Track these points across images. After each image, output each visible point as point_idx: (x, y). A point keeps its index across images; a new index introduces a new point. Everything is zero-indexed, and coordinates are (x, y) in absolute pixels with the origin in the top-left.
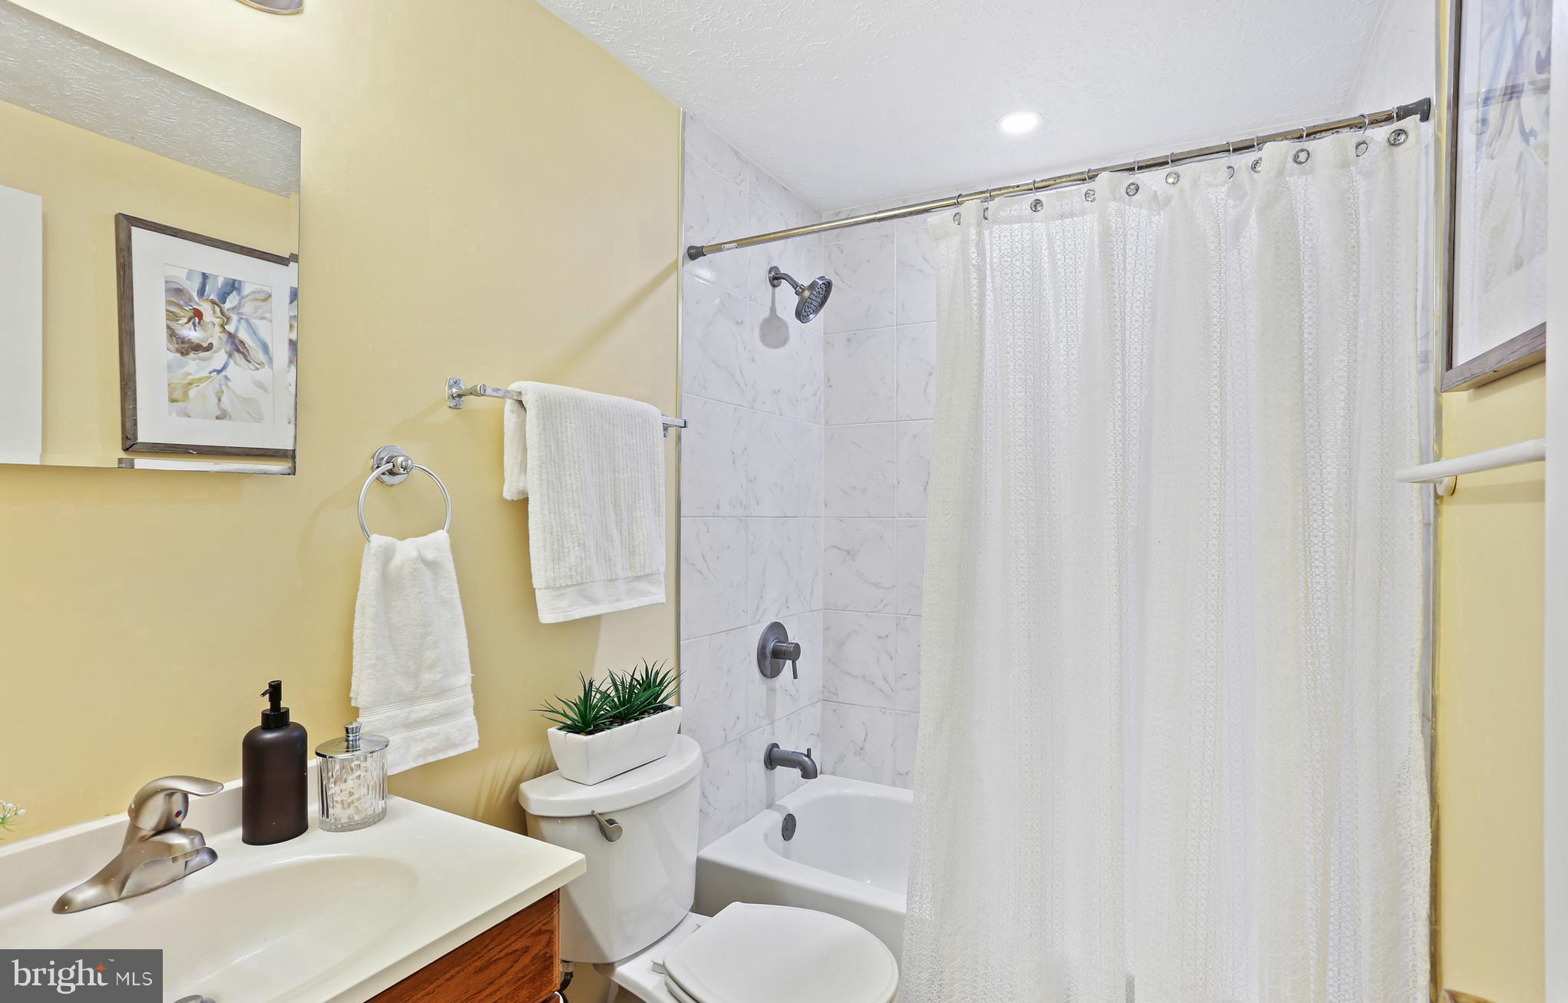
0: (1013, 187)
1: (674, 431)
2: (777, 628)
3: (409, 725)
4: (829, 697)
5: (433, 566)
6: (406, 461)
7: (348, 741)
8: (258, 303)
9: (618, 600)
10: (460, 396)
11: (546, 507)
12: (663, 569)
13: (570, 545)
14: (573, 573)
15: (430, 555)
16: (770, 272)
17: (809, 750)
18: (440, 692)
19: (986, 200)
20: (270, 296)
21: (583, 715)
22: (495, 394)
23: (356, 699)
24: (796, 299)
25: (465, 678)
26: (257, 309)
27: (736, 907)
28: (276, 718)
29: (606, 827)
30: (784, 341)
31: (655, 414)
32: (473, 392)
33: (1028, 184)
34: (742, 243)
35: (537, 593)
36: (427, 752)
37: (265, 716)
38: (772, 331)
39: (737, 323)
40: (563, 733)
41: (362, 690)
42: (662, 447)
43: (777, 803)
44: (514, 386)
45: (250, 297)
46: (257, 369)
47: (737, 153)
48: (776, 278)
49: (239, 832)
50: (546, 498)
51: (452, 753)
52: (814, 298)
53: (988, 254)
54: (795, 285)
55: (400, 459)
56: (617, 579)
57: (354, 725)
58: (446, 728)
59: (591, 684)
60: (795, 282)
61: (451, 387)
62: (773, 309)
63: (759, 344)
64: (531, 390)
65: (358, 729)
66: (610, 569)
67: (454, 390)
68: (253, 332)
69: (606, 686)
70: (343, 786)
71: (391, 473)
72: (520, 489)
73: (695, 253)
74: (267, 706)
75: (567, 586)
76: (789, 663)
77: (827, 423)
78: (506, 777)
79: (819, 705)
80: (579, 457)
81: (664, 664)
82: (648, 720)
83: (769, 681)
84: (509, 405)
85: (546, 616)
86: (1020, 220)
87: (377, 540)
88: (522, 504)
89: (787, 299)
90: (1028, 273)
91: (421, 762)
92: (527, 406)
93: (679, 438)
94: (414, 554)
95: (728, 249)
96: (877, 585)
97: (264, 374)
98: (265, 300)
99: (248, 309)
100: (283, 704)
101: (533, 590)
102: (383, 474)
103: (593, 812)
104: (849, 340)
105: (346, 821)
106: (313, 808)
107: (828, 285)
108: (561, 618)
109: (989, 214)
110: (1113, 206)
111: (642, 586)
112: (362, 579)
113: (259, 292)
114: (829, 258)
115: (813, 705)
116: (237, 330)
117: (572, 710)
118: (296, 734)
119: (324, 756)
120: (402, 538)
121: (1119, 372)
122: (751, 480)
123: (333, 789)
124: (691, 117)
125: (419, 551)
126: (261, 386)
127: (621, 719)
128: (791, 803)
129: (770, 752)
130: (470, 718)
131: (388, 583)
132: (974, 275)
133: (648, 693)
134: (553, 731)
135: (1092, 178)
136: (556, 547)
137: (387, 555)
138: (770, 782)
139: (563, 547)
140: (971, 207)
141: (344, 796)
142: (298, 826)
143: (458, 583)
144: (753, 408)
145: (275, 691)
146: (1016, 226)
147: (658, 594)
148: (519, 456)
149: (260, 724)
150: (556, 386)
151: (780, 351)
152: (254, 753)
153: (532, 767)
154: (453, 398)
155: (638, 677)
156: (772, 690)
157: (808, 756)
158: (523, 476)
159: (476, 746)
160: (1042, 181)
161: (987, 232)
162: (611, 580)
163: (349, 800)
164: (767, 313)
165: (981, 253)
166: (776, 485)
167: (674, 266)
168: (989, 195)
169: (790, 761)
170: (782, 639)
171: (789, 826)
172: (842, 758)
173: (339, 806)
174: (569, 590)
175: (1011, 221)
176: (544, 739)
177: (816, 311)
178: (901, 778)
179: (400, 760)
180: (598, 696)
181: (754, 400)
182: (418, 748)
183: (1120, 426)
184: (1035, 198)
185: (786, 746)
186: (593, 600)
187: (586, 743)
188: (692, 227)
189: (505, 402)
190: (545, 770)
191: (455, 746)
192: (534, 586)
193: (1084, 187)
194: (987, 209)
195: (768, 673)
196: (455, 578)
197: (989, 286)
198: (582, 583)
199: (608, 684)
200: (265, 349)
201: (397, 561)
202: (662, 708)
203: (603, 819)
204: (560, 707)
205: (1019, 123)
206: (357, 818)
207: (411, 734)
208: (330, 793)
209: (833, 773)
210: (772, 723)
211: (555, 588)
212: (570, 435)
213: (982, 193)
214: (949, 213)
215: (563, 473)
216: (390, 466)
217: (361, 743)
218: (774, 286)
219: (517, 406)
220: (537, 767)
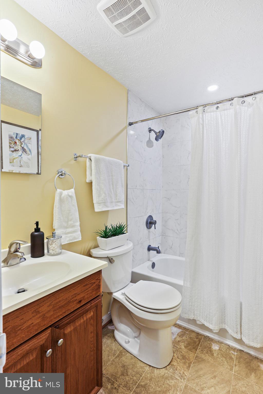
0: (211, 103)
1: (126, 167)
2: (150, 217)
3: (66, 234)
4: (163, 235)
5: (71, 197)
6: (65, 172)
7: (53, 236)
8: (28, 140)
9: (113, 207)
10: (76, 157)
11: (96, 184)
12: (124, 200)
13: (102, 193)
14: (103, 200)
15: (70, 194)
16: (149, 129)
17: (158, 247)
18: (73, 226)
19: (204, 107)
20: (31, 138)
21: (105, 234)
22: (85, 157)
23: (54, 227)
24: (155, 135)
25: (78, 223)
26: (28, 141)
27: (141, 281)
28: (37, 230)
29: (110, 260)
30: (152, 146)
31: (122, 163)
32: (80, 156)
33: (215, 102)
34: (142, 121)
35: (94, 204)
36: (70, 240)
37: (35, 229)
38: (149, 143)
39: (141, 141)
40: (100, 238)
41: (56, 225)
42: (123, 171)
43: (151, 260)
44: (89, 155)
45: (27, 139)
46: (28, 155)
47: (141, 99)
48: (150, 130)
49: (30, 255)
50: (96, 182)
51: (75, 241)
52: (160, 135)
53: (205, 121)
54: (155, 132)
55: (63, 172)
56: (113, 202)
57: (54, 232)
58: (74, 235)
59: (107, 227)
60: (155, 131)
61: (74, 155)
62: (150, 138)
63: (146, 146)
64: (93, 156)
65: (55, 233)
66: (111, 199)
67: (75, 156)
68: (27, 147)
69: (110, 227)
70: (52, 246)
71: (62, 175)
72: (91, 180)
73: (131, 124)
74: (36, 227)
75: (101, 203)
76: (153, 225)
77: (163, 167)
78: (87, 248)
79: (161, 236)
80: (104, 172)
81: (124, 223)
82: (120, 236)
83: (149, 230)
84: (88, 160)
85: (97, 210)
86: (213, 112)
87: (59, 191)
88: (91, 183)
89: (153, 135)
90: (215, 125)
91: (69, 242)
92: (92, 160)
93: (127, 169)
94: (67, 194)
95: (139, 123)
96: (175, 207)
97: (30, 156)
98: (30, 139)
99: (26, 141)
100: (39, 227)
101: (93, 204)
102: (60, 175)
103: (108, 256)
104: (168, 146)
105: (53, 254)
106: (46, 251)
107: (163, 132)
108: (100, 210)
109: (205, 111)
110: (238, 106)
111: (119, 204)
112: (55, 200)
113: (29, 137)
114: (163, 125)
115: (159, 236)
116: (24, 146)
117: (103, 233)
118: (42, 233)
119: (48, 239)
120: (64, 190)
121: (239, 149)
122: (144, 180)
123: (50, 246)
124: (130, 91)
125: (68, 193)
126: (29, 159)
127: (114, 235)
128: (154, 260)
129: (149, 247)
130: (79, 233)
131: (61, 200)
132: (201, 126)
133: (120, 230)
134: (98, 238)
135: (232, 100)
136: (99, 193)
137: (61, 194)
138: (149, 254)
139: (100, 194)
140: (200, 109)
141: (52, 248)
142: (42, 255)
143: (77, 201)
144: (145, 162)
145: (37, 223)
146: (212, 113)
147: (123, 206)
148: (90, 172)
149: (34, 231)
150: (98, 155)
151: (151, 149)
152: (33, 237)
153: (93, 247)
154: (75, 158)
155: (118, 226)
156: (149, 232)
157: (158, 248)
158: (91, 177)
159: (81, 239)
160: (219, 101)
161: (204, 115)
162: (112, 202)
163: (54, 249)
164: (148, 139)
165: (203, 121)
166: (150, 182)
167: (125, 128)
168: (205, 106)
169: (154, 249)
170: (152, 219)
171: (153, 265)
172: (166, 249)
173: (51, 250)
174: (102, 204)
175: (211, 112)
176: (96, 240)
177: (160, 138)
178: (181, 255)
179: (65, 241)
180: (108, 230)
181: (145, 161)
182: (68, 239)
183: (239, 163)
184: (217, 106)
185: (153, 246)
186: (107, 206)
187: (106, 240)
188: (130, 118)
189: (87, 159)
190: (96, 247)
191: (76, 239)
192: (94, 203)
193: (230, 102)
194: (204, 109)
195: (149, 228)
196: (76, 200)
197: (205, 129)
198: (105, 202)
199: (111, 227)
200: (30, 151)
201: (63, 195)
202: (123, 233)
203: (110, 258)
204: (100, 232)
205: (213, 88)
206: (55, 253)
207: (66, 235)
208: (49, 247)
209: (164, 253)
210: (149, 240)
211: (99, 203)
212: (102, 167)
213: (203, 105)
214: (195, 111)
215: (100, 176)
216: (61, 173)
217: (56, 236)
218: (150, 132)
219: (89, 160)
220: (94, 247)
